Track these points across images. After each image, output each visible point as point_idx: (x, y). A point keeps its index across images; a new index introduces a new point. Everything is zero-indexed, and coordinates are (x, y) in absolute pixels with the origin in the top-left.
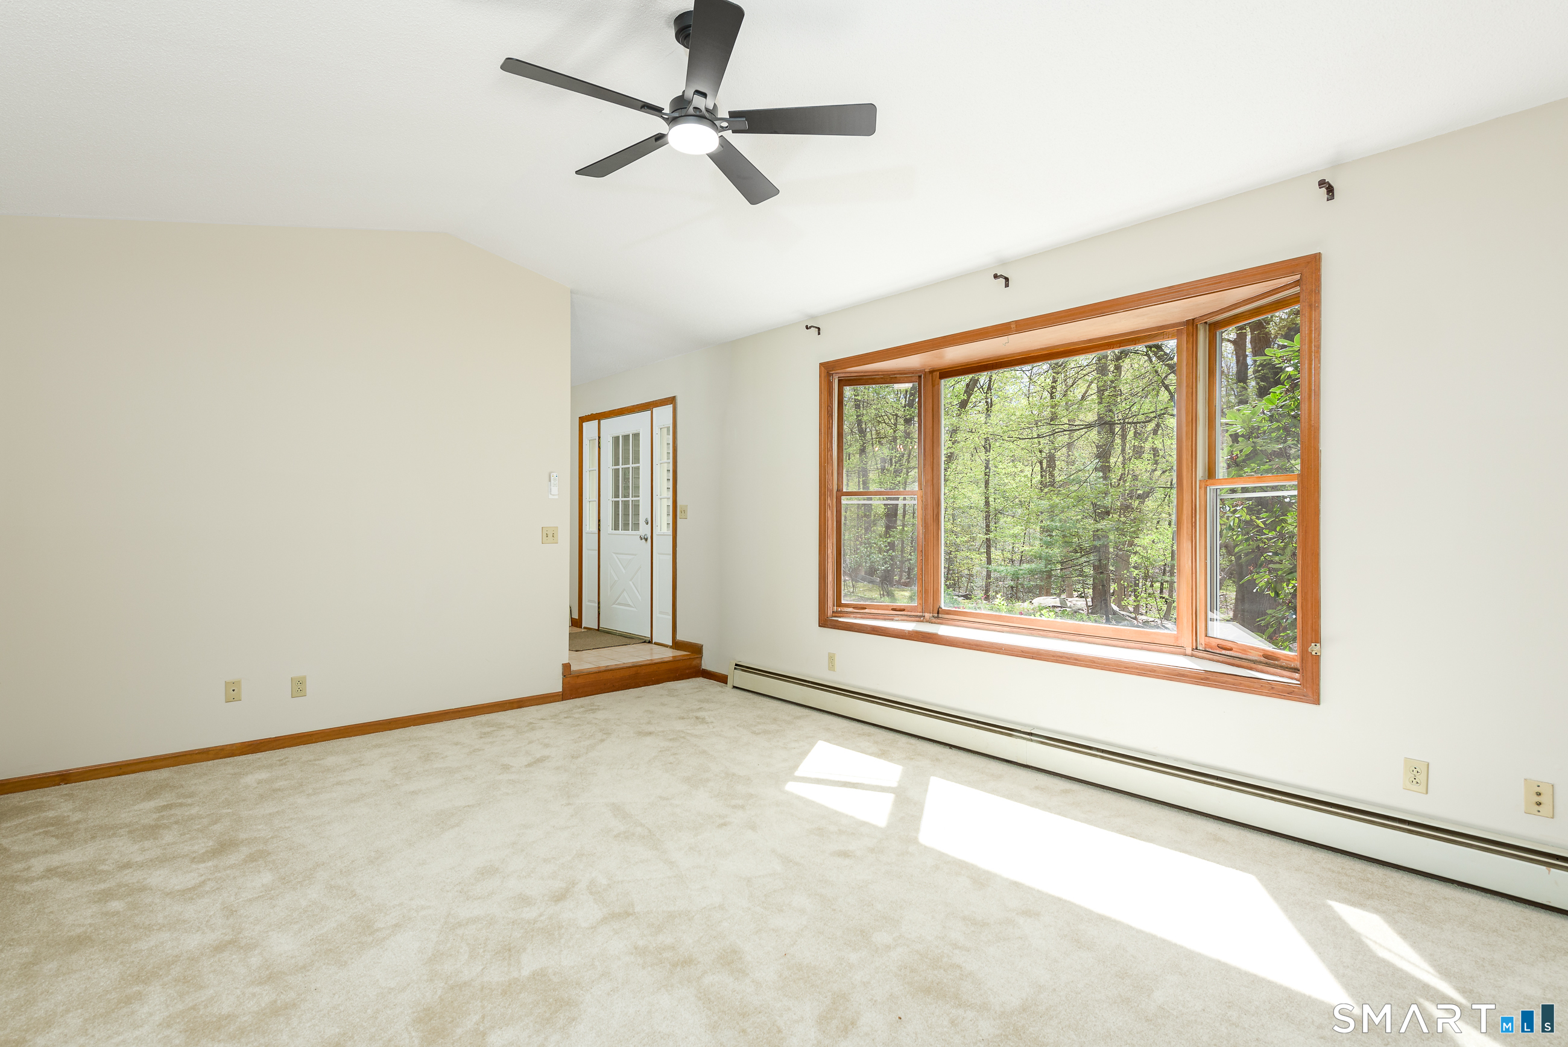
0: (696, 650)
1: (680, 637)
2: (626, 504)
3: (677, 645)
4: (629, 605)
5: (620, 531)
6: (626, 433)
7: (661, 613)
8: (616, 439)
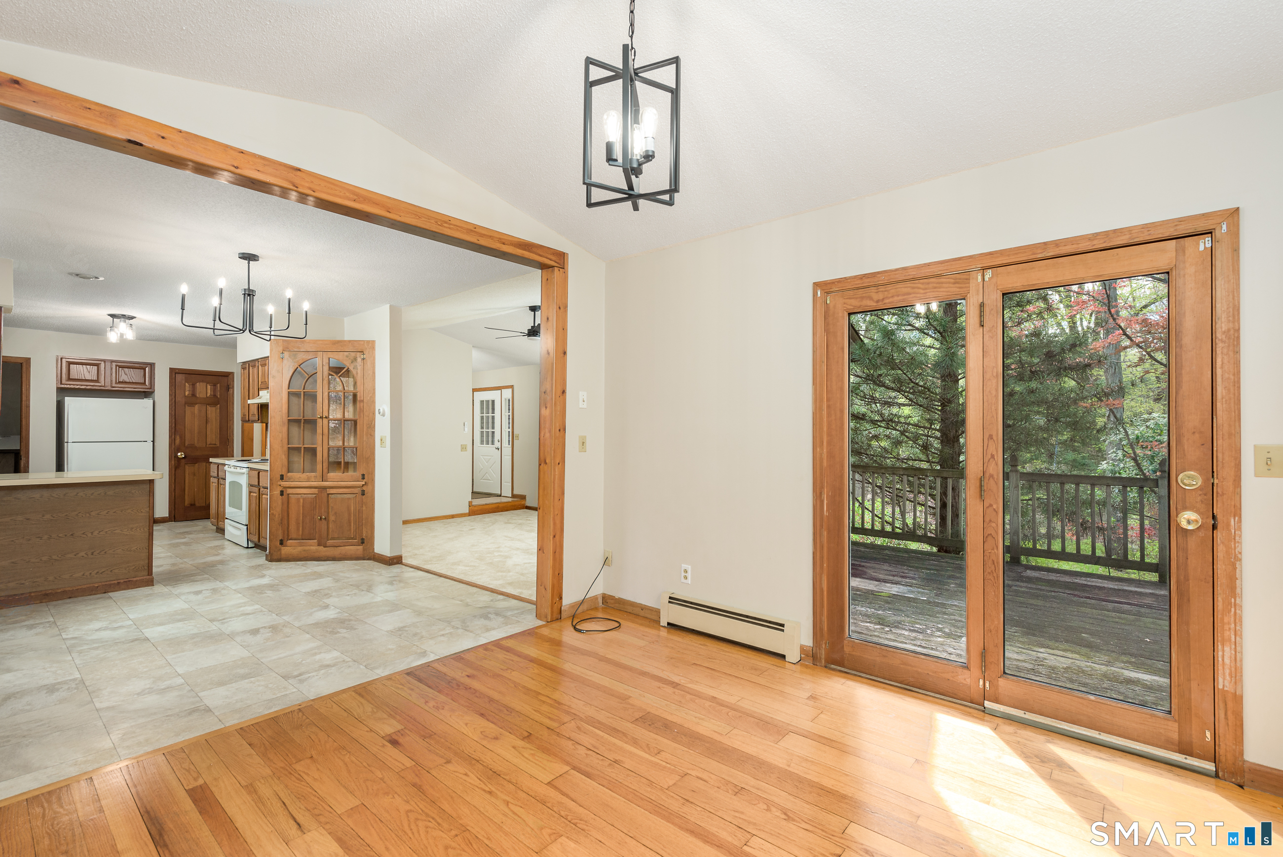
0: (523, 497)
1: (515, 492)
2: (488, 432)
3: (513, 496)
4: (489, 480)
5: (484, 445)
6: (488, 399)
7: (506, 482)
8: (482, 402)
